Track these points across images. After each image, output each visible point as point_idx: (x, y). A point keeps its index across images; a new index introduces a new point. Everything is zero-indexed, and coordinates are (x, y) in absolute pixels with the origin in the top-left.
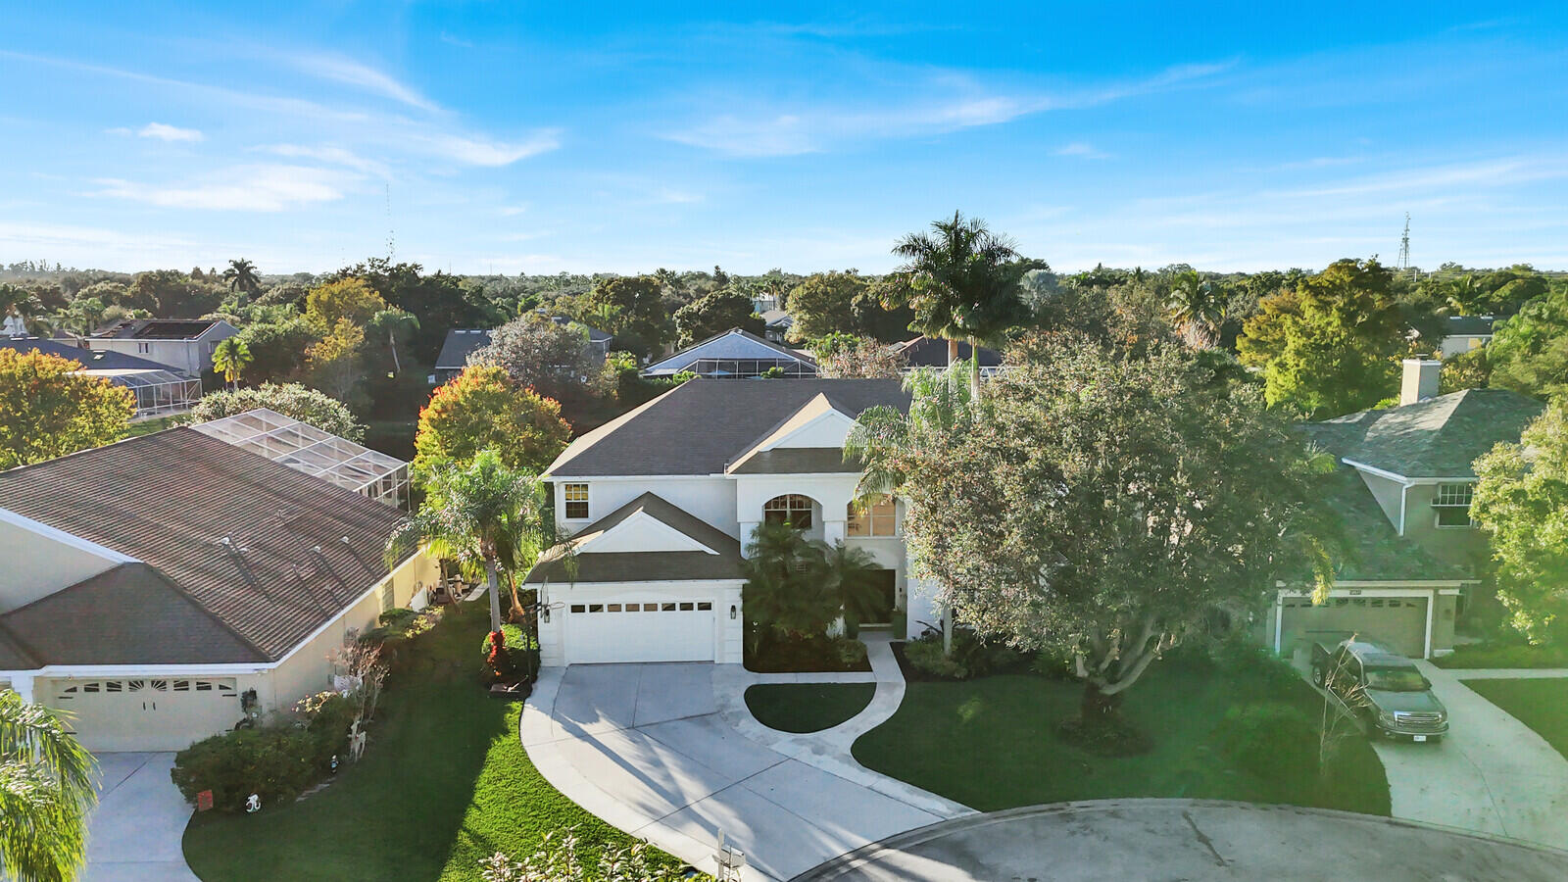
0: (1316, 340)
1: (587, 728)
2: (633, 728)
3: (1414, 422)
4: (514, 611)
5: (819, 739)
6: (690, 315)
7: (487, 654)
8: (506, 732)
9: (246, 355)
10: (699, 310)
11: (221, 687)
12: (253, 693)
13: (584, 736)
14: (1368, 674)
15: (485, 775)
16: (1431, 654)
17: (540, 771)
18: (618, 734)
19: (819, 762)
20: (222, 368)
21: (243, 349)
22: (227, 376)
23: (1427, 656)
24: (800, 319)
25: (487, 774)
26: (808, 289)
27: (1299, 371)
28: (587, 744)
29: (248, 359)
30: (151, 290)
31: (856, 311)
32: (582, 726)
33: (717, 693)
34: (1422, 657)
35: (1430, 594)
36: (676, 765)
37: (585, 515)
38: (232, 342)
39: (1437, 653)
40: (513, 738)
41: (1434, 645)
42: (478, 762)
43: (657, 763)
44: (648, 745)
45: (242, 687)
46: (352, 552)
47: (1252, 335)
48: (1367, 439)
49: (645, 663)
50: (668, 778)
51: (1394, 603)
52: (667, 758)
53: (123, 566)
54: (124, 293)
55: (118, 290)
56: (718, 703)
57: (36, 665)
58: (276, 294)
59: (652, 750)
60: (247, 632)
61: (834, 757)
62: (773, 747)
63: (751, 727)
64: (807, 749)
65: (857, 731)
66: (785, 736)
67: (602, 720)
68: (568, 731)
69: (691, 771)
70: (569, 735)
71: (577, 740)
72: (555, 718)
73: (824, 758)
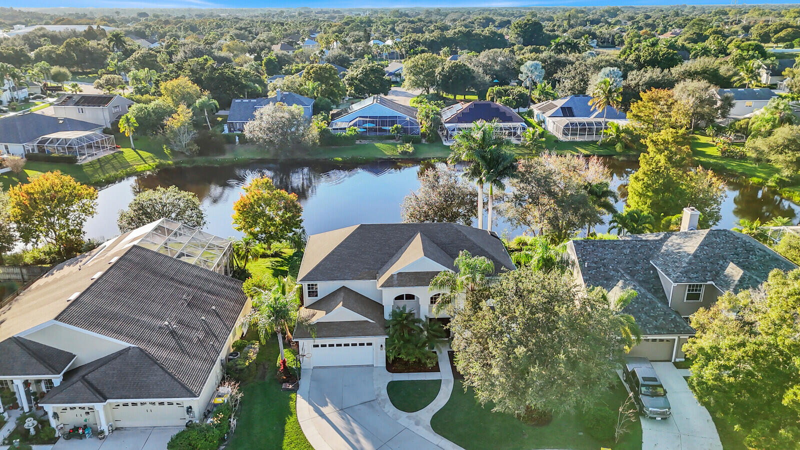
0: (653, 168)
1: (324, 410)
2: (343, 410)
3: (684, 245)
4: (288, 337)
5: (417, 416)
6: (352, 79)
7: (279, 368)
8: (291, 414)
9: (134, 123)
10: (357, 75)
11: (177, 404)
12: (190, 407)
13: (322, 415)
14: (642, 388)
15: (285, 441)
16: (675, 360)
17: (307, 438)
18: (336, 414)
19: (418, 430)
20: (123, 130)
21: (133, 120)
22: (126, 134)
23: (673, 361)
24: (409, 79)
25: (286, 440)
26: (413, 62)
27: (644, 183)
28: (324, 421)
29: (136, 125)
30: (71, 50)
31: (438, 77)
32: (321, 408)
33: (375, 387)
34: (671, 361)
35: (676, 338)
36: (361, 433)
37: (317, 296)
38: (127, 117)
39: (677, 360)
40: (294, 417)
41: (676, 357)
42: (282, 433)
43: (353, 432)
44: (348, 420)
45: (186, 405)
46: (218, 315)
47: (634, 112)
48: (662, 251)
49: (345, 366)
50: (358, 441)
51: (661, 340)
52: (357, 430)
53: (129, 348)
54: (58, 52)
55: (54, 50)
56: (376, 393)
57: (104, 400)
58: (137, 56)
59: (351, 425)
60: (185, 381)
61: (424, 427)
62: (399, 421)
63: (390, 409)
64: (413, 422)
65: (433, 411)
66: (404, 414)
67: (329, 405)
68: (316, 412)
69: (366, 437)
70: (316, 415)
71: (320, 418)
72: (310, 403)
73: (420, 427)
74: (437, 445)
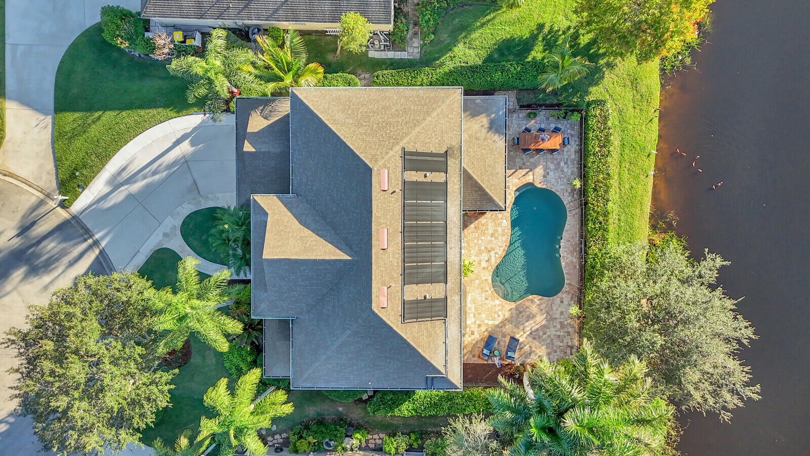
1: (186, 143)
2: (185, 163)
5: (175, 235)
13: (178, 142)
18: (180, 156)
19: (158, 235)
28: (170, 145)
32: (189, 140)
36: (154, 180)
43: (155, 173)
44: (171, 168)
50: (145, 177)
52: (158, 177)
56: (210, 196)
59: (165, 170)
61: (160, 241)
62: (169, 218)
63: (187, 209)
64: (168, 231)
65: (181, 252)
66: (178, 223)
67: (193, 148)
68: (183, 136)
69: (148, 186)
70: (179, 136)
71: (174, 140)
72: (195, 129)
73: (160, 237)
74: (138, 251)
